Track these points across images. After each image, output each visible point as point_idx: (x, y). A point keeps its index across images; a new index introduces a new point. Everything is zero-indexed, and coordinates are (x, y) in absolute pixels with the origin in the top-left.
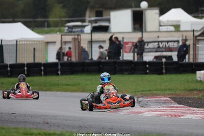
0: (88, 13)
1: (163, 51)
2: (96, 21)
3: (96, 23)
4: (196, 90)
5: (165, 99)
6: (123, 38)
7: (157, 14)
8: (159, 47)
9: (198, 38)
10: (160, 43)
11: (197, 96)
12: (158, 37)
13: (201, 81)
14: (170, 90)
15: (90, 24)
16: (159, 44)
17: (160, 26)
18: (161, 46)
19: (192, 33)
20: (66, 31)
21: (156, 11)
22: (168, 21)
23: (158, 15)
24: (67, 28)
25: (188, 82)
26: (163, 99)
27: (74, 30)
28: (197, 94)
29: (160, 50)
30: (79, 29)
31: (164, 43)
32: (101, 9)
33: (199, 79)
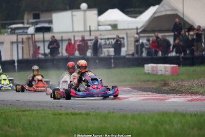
0: (26, 17)
1: (110, 48)
2: (36, 23)
3: (37, 24)
4: (148, 81)
5: (126, 89)
6: (74, 36)
7: (95, 14)
8: (106, 44)
9: (141, 35)
10: (107, 40)
11: (154, 86)
12: (101, 35)
13: (149, 74)
14: (125, 81)
15: (31, 25)
16: (105, 41)
17: (99, 25)
18: (108, 42)
19: (136, 31)
20: (9, 33)
21: (94, 12)
22: (106, 21)
23: (96, 16)
24: (10, 30)
25: (137, 74)
26: (124, 89)
27: (16, 31)
28: (153, 85)
29: (107, 46)
30: (21, 31)
31: (110, 41)
32: (38, 12)
33: (147, 72)
